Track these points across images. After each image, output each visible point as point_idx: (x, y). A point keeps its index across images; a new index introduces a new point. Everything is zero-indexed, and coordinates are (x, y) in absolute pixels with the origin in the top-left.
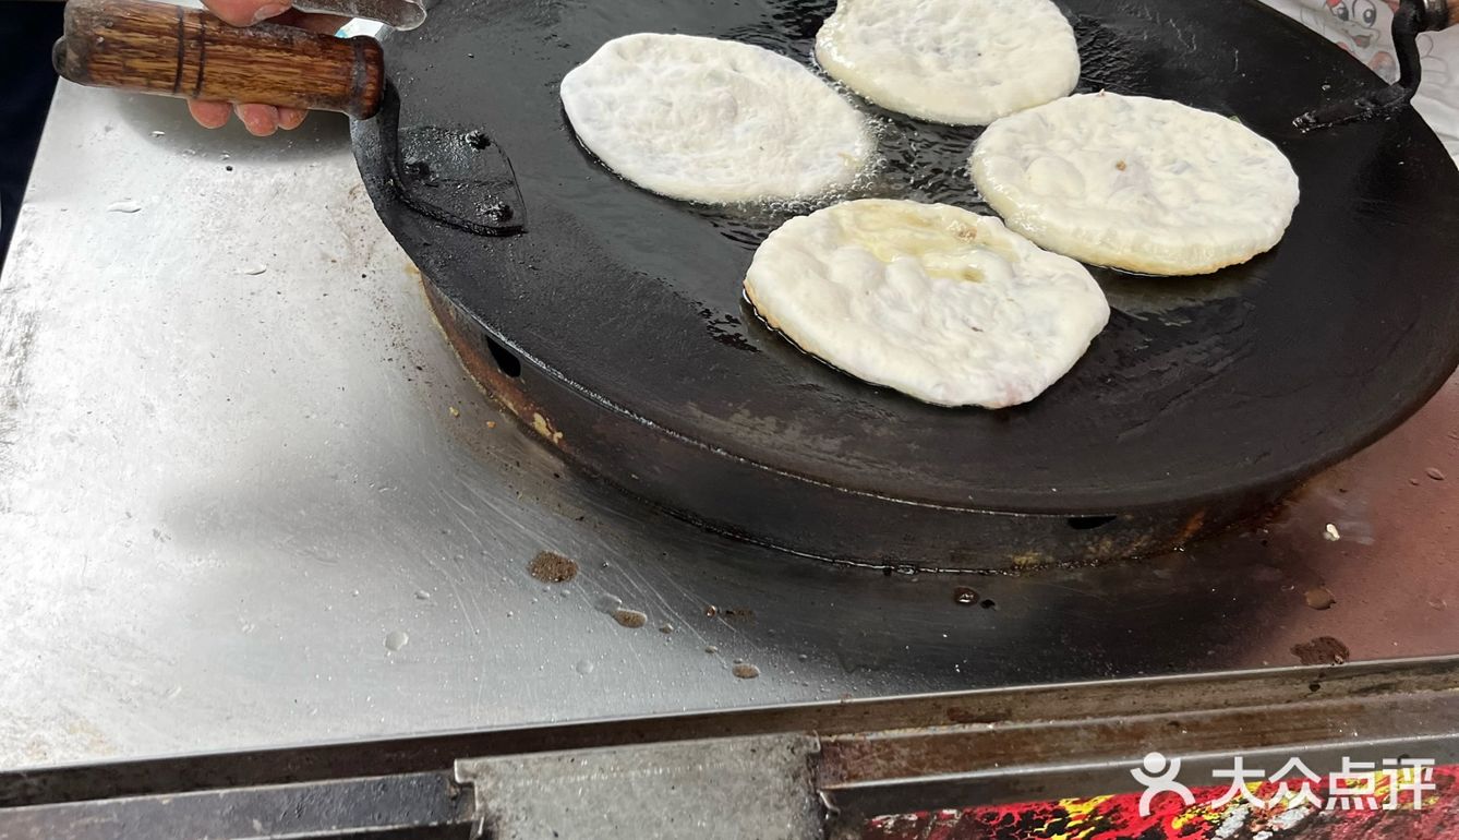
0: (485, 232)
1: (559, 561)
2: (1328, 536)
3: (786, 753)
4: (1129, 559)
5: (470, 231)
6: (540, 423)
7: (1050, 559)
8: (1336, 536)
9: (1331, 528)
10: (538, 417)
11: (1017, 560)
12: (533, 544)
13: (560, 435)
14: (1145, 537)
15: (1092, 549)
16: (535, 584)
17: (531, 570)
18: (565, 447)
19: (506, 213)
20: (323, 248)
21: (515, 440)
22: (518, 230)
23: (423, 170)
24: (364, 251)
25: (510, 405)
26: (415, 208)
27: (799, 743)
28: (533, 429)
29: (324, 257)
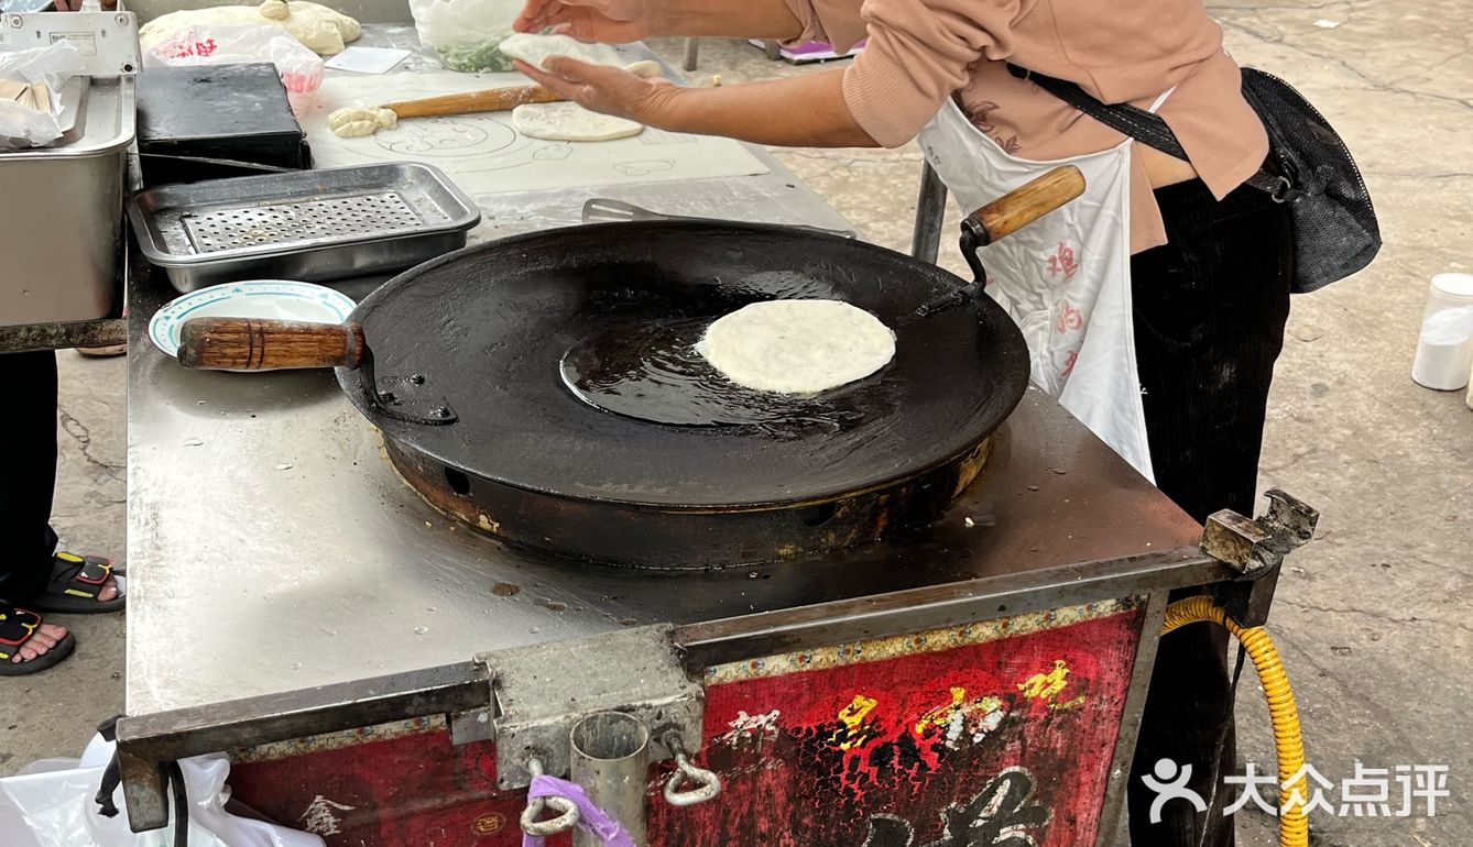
0: (437, 423)
1: (509, 586)
2: (967, 524)
3: (655, 632)
4: (848, 547)
5: (426, 423)
6: (484, 522)
7: (800, 550)
8: (972, 523)
9: (968, 520)
10: (482, 517)
11: (781, 552)
12: (492, 580)
13: (497, 525)
14: (854, 531)
15: (823, 540)
16: (498, 598)
17: (494, 592)
18: (502, 534)
19: (445, 413)
20: (326, 452)
21: (469, 535)
22: (454, 421)
23: (391, 397)
24: (353, 452)
25: (463, 517)
26: (393, 416)
27: (662, 627)
28: (480, 528)
29: (328, 456)
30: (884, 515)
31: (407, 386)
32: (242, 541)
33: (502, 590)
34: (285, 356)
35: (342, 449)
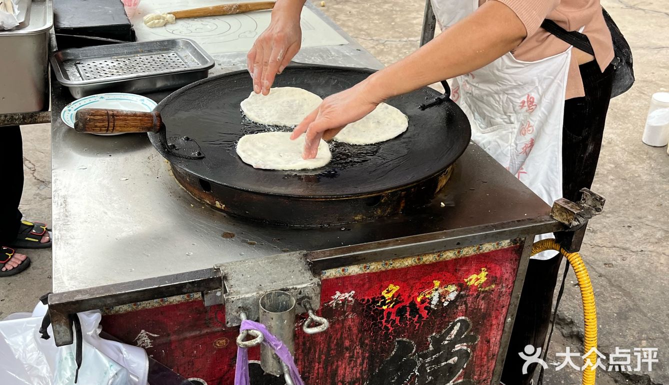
0: (195, 158)
1: (230, 234)
2: (442, 206)
3: (298, 254)
4: (386, 216)
5: (190, 159)
6: (218, 204)
7: (364, 217)
8: (444, 205)
9: (442, 203)
10: (217, 202)
11: (356, 218)
12: (222, 231)
13: (224, 206)
14: (389, 209)
15: (375, 213)
16: (224, 239)
17: (223, 236)
18: (226, 209)
19: (199, 154)
20: (145, 172)
21: (211, 210)
22: (203, 157)
23: (174, 146)
24: (156, 172)
25: (208, 202)
26: (174, 155)
27: (301, 252)
28: (217, 208)
29: (145, 174)
30: (403, 201)
31: (181, 141)
32: (106, 213)
33: (226, 235)
34: (125, 127)
35: (152, 171)
